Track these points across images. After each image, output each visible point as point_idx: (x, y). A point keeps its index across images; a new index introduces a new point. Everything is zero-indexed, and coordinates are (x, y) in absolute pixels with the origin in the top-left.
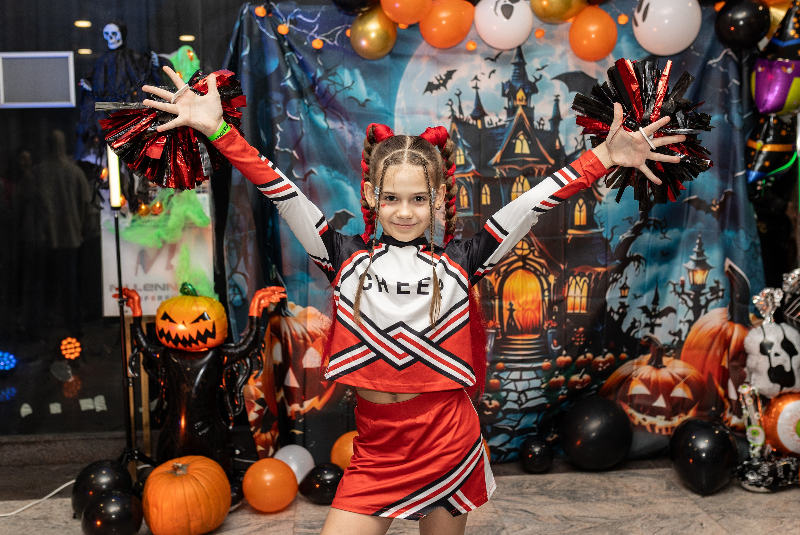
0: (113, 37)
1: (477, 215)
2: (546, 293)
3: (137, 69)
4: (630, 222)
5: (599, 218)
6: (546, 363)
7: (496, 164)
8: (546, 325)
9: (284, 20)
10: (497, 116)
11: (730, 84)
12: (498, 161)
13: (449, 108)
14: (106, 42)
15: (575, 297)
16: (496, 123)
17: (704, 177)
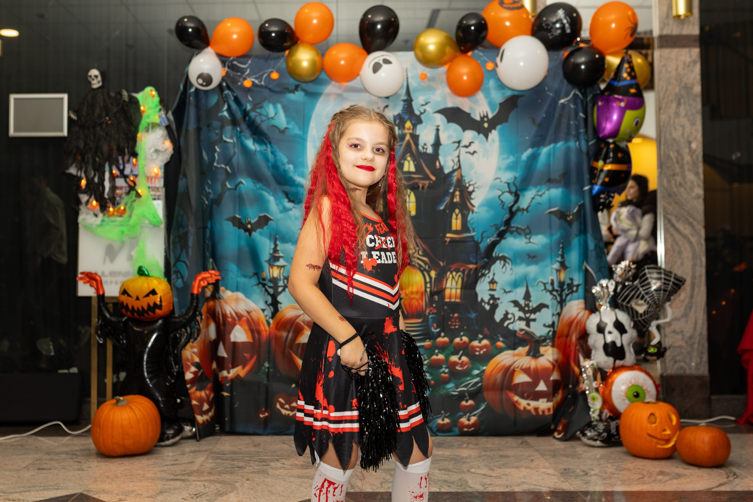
0: (95, 79)
2: (428, 285)
3: (112, 104)
4: (496, 228)
5: (472, 224)
6: (427, 343)
8: (428, 311)
9: (223, 65)
11: (578, 117)
14: (90, 83)
15: (451, 289)
17: (562, 192)
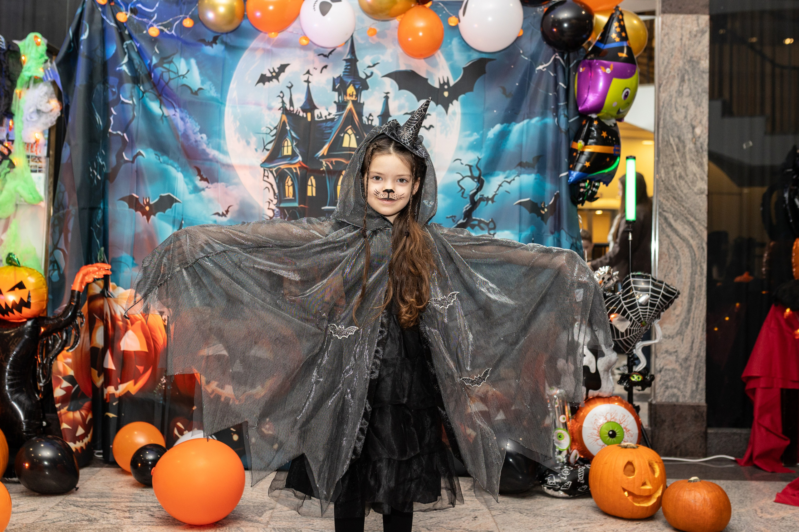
1: (302, 206)
4: (454, 221)
7: (323, 157)
9: (124, 9)
10: (327, 110)
11: (558, 87)
12: (325, 154)
13: (280, 100)
16: (326, 117)
17: (536, 179)
